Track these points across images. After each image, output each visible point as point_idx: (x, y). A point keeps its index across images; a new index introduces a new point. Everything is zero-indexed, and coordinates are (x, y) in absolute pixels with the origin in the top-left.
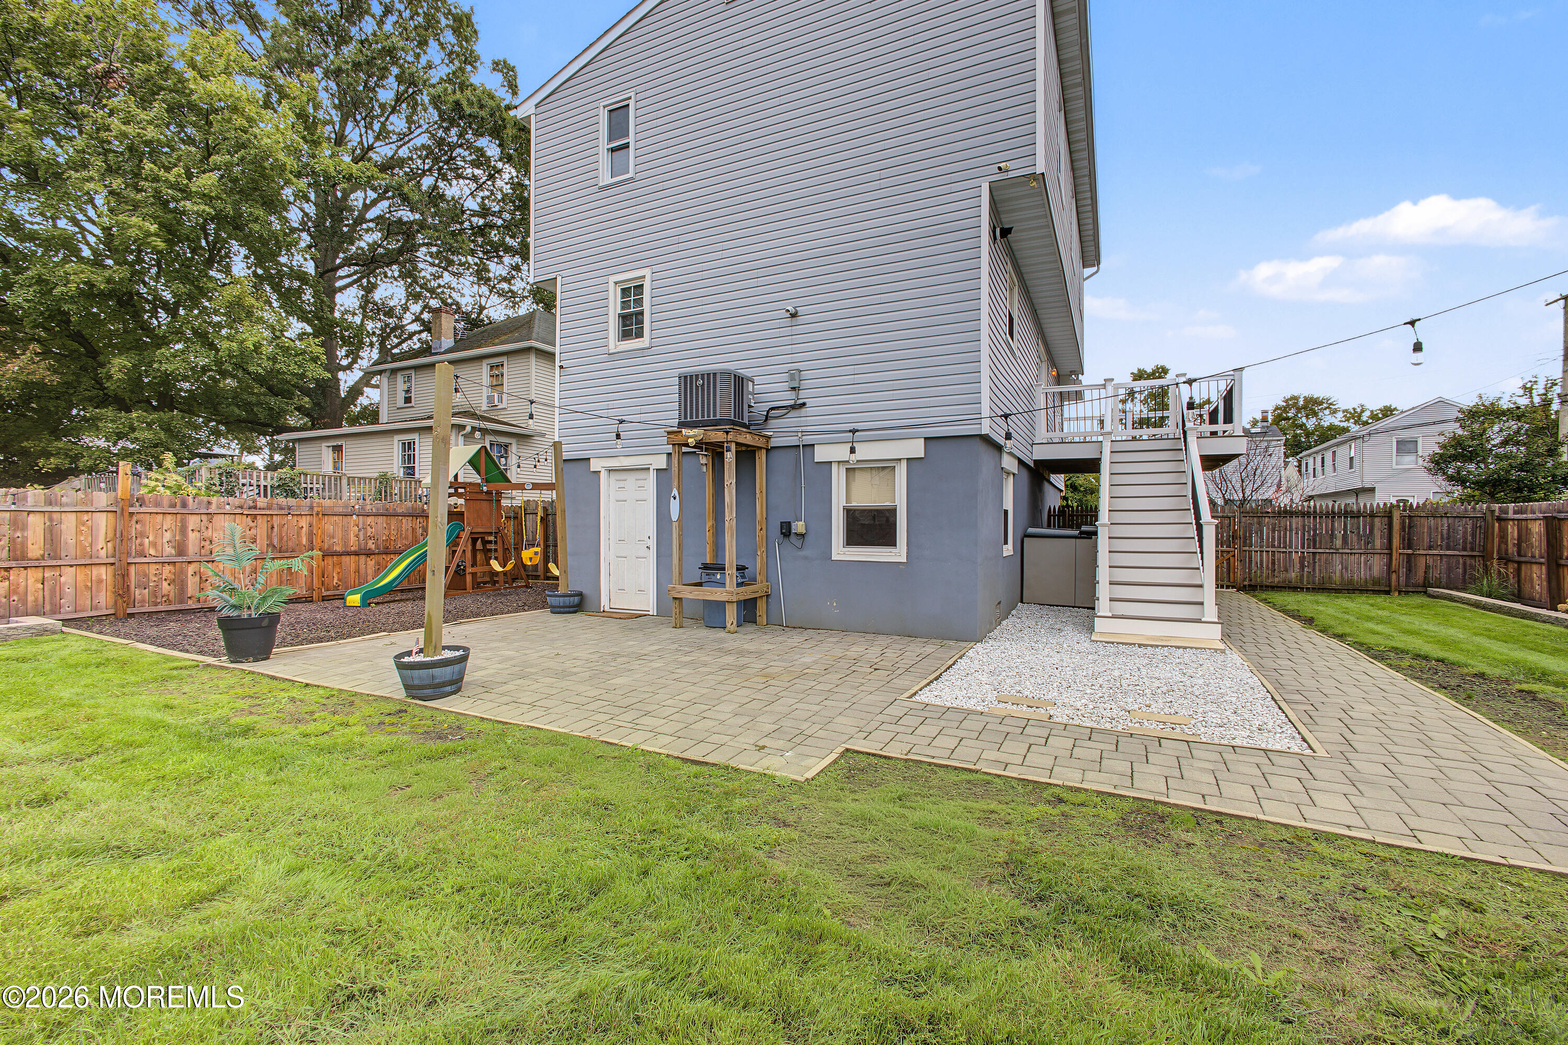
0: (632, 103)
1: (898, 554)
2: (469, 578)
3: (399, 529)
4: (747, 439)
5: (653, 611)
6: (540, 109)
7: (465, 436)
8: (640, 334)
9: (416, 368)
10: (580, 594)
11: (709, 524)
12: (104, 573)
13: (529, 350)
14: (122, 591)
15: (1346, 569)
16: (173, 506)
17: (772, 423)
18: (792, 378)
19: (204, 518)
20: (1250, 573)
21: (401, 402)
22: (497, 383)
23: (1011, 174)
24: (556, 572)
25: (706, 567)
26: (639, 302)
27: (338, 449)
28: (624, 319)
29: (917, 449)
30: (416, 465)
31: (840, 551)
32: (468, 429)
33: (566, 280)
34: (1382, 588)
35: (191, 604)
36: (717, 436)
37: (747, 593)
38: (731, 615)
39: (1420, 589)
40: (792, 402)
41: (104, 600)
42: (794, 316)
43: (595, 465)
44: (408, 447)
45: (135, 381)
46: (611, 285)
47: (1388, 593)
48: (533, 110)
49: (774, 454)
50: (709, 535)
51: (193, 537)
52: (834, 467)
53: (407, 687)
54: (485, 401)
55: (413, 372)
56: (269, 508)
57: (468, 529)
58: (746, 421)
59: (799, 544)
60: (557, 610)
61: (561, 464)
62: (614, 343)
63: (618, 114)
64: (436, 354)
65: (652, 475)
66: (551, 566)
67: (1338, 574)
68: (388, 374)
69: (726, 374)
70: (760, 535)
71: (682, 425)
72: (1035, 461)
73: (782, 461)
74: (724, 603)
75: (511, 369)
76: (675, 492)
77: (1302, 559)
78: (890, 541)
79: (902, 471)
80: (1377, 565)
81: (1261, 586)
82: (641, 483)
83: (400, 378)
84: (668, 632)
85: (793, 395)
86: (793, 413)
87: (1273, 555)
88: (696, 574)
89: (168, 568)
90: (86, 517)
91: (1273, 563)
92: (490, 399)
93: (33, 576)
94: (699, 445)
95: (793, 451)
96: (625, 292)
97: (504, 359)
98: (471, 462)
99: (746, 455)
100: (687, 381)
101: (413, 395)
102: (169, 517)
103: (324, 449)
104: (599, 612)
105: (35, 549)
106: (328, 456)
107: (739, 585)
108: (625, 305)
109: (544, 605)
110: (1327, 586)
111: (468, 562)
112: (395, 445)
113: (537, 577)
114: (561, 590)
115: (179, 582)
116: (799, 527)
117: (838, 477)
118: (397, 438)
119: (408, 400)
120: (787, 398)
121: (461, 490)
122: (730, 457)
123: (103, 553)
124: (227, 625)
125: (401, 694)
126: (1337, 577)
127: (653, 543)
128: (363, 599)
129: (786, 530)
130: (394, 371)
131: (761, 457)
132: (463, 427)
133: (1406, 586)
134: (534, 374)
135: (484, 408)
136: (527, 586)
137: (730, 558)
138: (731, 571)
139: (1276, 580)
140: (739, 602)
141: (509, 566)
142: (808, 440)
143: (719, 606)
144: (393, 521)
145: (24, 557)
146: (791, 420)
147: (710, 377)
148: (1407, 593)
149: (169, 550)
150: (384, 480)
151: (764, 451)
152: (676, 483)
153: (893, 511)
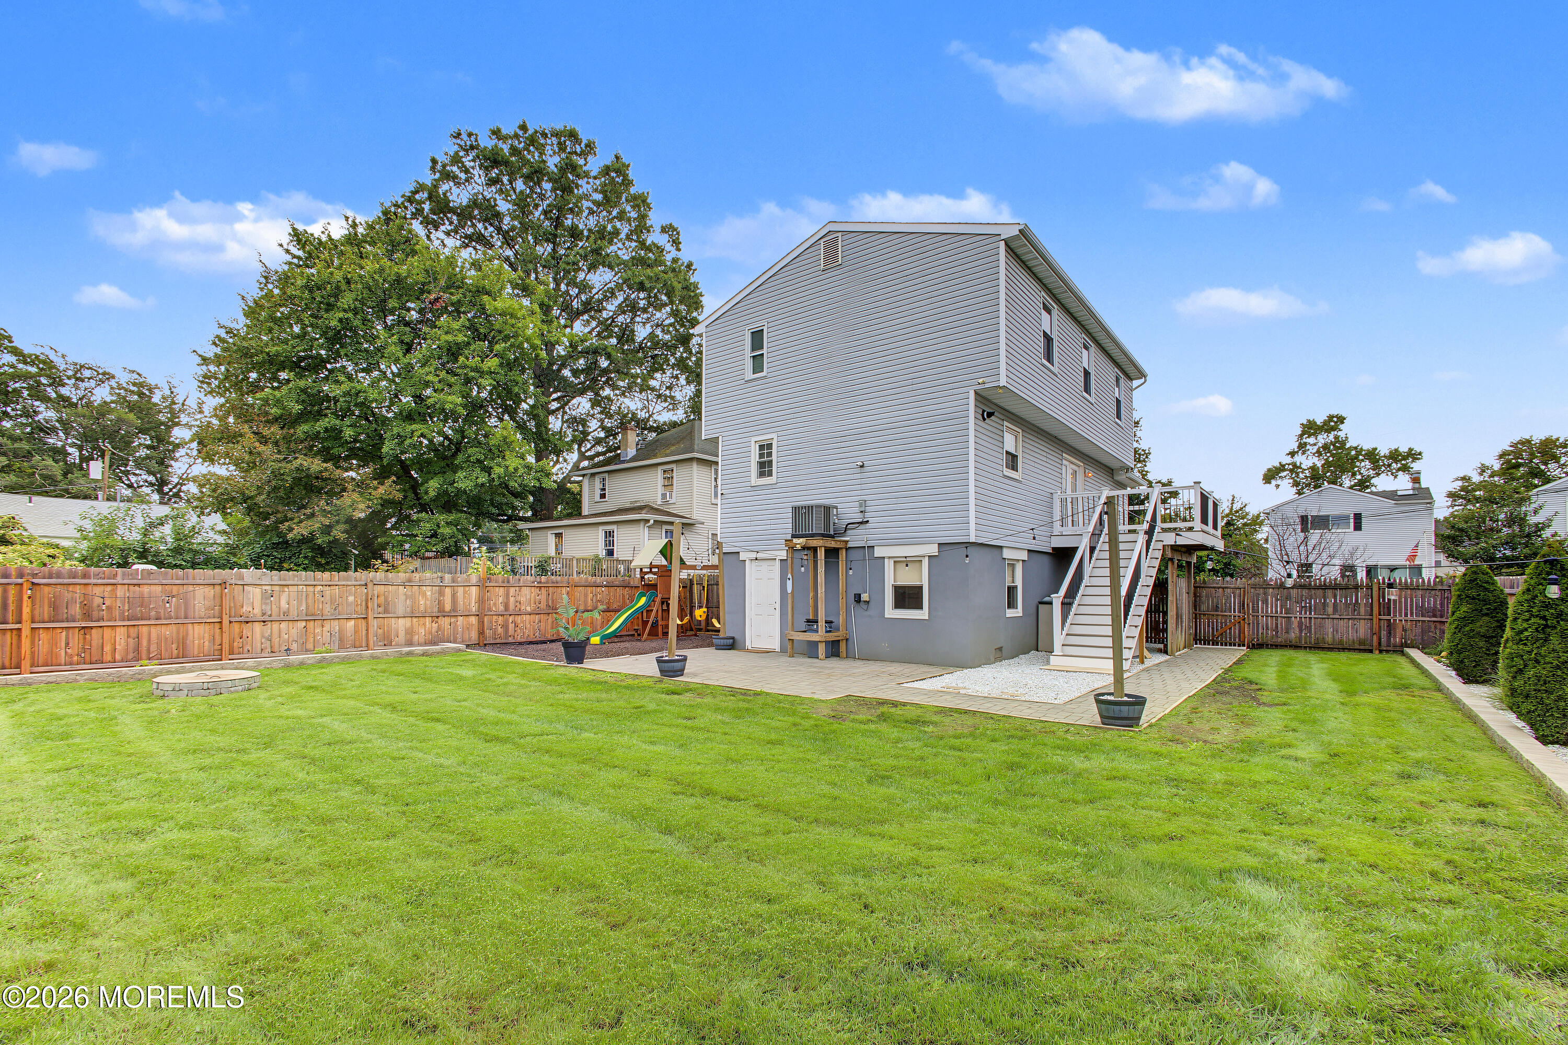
0: (765, 328)
1: (922, 614)
2: (660, 628)
3: (615, 596)
4: (832, 544)
5: (778, 649)
6: (709, 329)
7: (649, 527)
8: (770, 474)
9: (609, 472)
10: (733, 638)
11: (811, 595)
12: (473, 620)
13: (691, 460)
14: (481, 633)
15: (1337, 632)
16: (503, 582)
17: (849, 532)
18: (861, 506)
19: (517, 589)
20: (1258, 635)
21: (597, 498)
22: (669, 482)
23: (987, 386)
24: (717, 625)
25: (808, 621)
26: (770, 454)
27: (559, 536)
28: (762, 465)
29: (933, 550)
30: (615, 548)
31: (891, 612)
32: (652, 522)
33: (725, 439)
34: (1367, 647)
35: (511, 640)
36: (814, 543)
37: (832, 637)
38: (822, 649)
39: (1398, 649)
40: (860, 520)
41: (474, 635)
42: (862, 466)
43: (743, 556)
44: (609, 534)
45: (442, 494)
46: (753, 443)
47: (1371, 651)
48: (704, 330)
49: (850, 552)
50: (811, 601)
51: (512, 600)
52: (886, 560)
53: (661, 671)
54: (660, 497)
55: (606, 475)
56: (547, 583)
57: (660, 596)
58: (832, 533)
59: (865, 607)
60: (720, 648)
61: (722, 555)
62: (754, 480)
63: (757, 338)
64: (624, 462)
65: (778, 563)
66: (715, 621)
67: (1330, 636)
68: (588, 476)
69: (818, 506)
70: (842, 603)
71: (794, 536)
72: (1053, 549)
73: (854, 555)
74: (817, 642)
75: (679, 474)
76: (790, 576)
77: (1300, 624)
78: (919, 606)
79: (926, 562)
80: (1362, 629)
81: (1267, 645)
82: (771, 568)
83: (597, 480)
84: (785, 659)
85: (860, 515)
86: (862, 527)
87: (1277, 620)
88: (803, 626)
89: (500, 618)
90: (467, 589)
91: (1277, 626)
92: (664, 496)
93: (447, 620)
94: (804, 548)
95: (861, 551)
96: (761, 447)
97: (673, 466)
98: (661, 552)
99: (832, 553)
100: (796, 510)
101: (607, 492)
102: (502, 589)
103: (549, 535)
104: (743, 649)
105: (448, 607)
106: (552, 540)
107: (827, 632)
108: (761, 456)
109: (710, 645)
110: (1321, 645)
111: (659, 618)
112: (600, 532)
113: (700, 630)
114: (721, 635)
115: (505, 626)
116: (865, 597)
117: (889, 566)
118: (601, 528)
119: (603, 496)
120: (858, 518)
121: (654, 570)
122: (821, 554)
123: (474, 609)
124: (567, 645)
125: (658, 674)
126: (1329, 638)
127: (778, 606)
128: (601, 639)
129: (858, 599)
130: (593, 475)
131: (843, 554)
132: (648, 521)
133: (1388, 645)
134: (695, 477)
135: (659, 502)
136: (696, 635)
137: (822, 617)
138: (822, 624)
139: (1279, 640)
140: (826, 642)
141: (686, 620)
142: (870, 543)
143: (814, 645)
144: (612, 589)
145: (444, 611)
146: (861, 530)
147: (810, 508)
148: (1387, 651)
149: (502, 608)
150: (597, 560)
151: (844, 551)
152: (790, 571)
153: (920, 588)
